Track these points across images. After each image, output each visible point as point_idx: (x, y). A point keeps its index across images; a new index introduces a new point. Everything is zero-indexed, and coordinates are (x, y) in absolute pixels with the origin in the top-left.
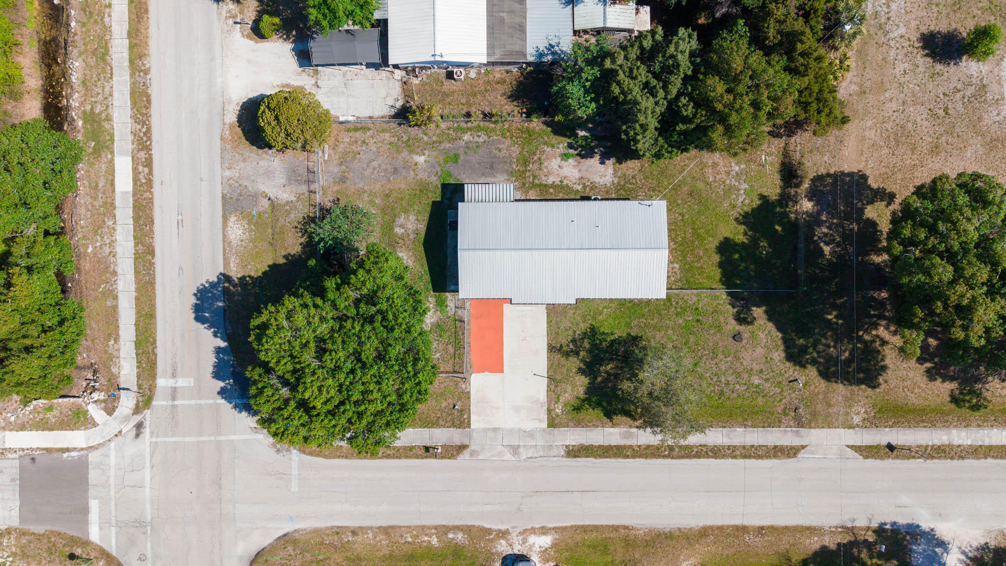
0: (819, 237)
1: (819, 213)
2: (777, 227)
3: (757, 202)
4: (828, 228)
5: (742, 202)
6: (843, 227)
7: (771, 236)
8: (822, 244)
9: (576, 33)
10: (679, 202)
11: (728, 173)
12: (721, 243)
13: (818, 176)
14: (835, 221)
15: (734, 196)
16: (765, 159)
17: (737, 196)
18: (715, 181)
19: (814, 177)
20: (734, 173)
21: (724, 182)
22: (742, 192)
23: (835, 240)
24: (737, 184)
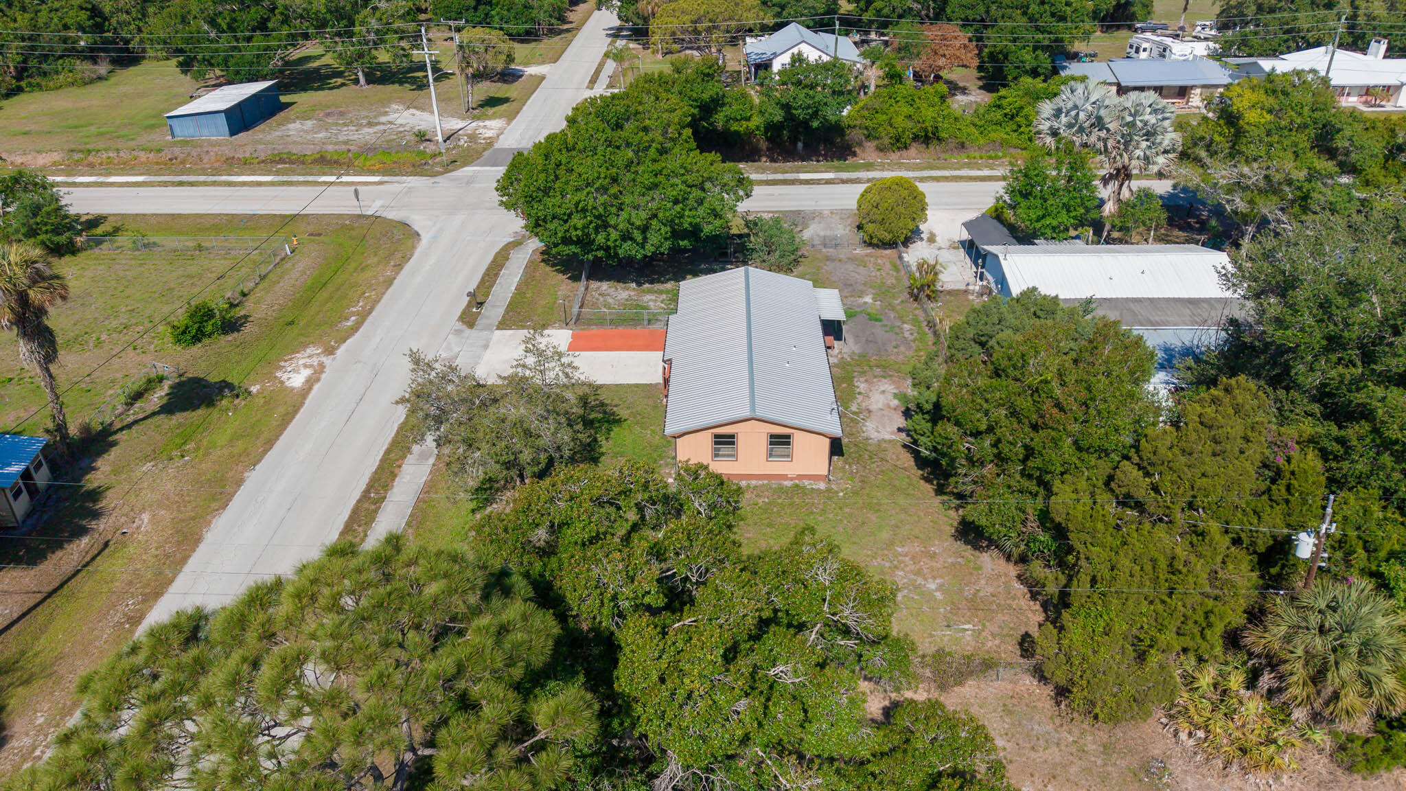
10: (847, 510)
11: (920, 574)
16: (965, 630)
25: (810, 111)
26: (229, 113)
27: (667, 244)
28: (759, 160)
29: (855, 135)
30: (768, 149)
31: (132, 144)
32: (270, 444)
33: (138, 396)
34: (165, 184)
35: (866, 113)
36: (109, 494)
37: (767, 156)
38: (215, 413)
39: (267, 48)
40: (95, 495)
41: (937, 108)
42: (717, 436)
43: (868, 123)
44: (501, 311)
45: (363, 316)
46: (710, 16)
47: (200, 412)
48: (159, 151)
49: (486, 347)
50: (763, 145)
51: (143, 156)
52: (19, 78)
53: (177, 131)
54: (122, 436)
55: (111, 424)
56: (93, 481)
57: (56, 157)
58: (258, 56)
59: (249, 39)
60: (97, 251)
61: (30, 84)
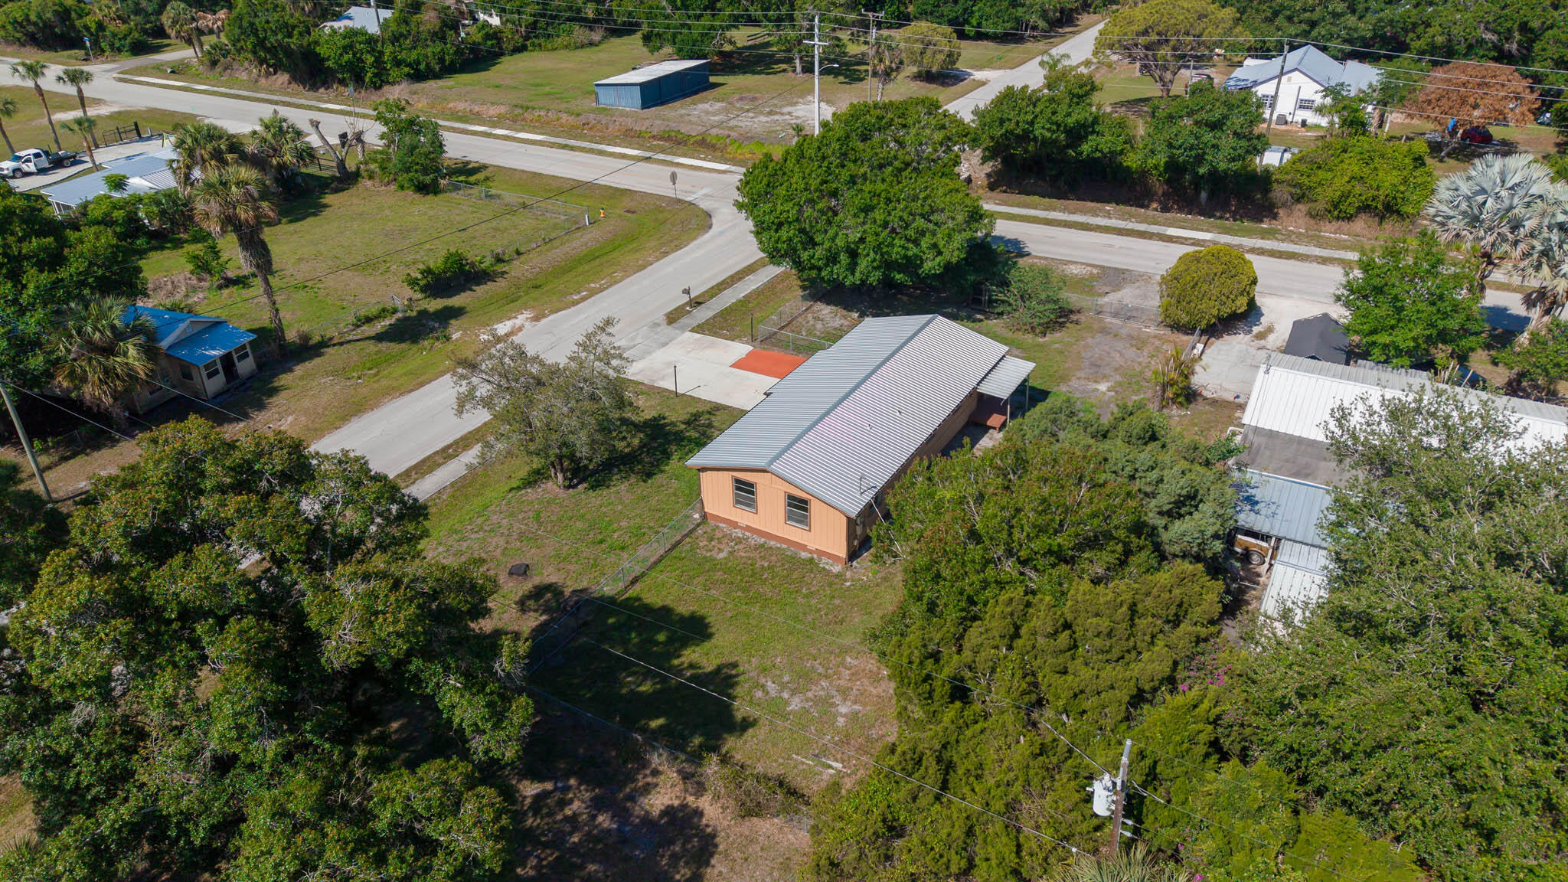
0: (568, 788)
1: (621, 813)
2: (661, 721)
3: (742, 709)
4: (575, 816)
5: (763, 686)
6: (545, 845)
7: (651, 705)
8: (549, 786)
9: (1279, 540)
10: (837, 602)
11: (844, 693)
12: (707, 626)
13: (712, 855)
14: (575, 839)
15: (786, 678)
16: (831, 767)
17: (783, 686)
18: (843, 664)
19: (716, 846)
20: (838, 699)
21: (827, 677)
22: (786, 695)
23: (535, 815)
24: (810, 694)
25: (1193, 153)
26: (645, 87)
27: (878, 274)
28: (1147, 207)
29: (1280, 193)
30: (1164, 194)
31: (563, 106)
32: (422, 385)
33: (368, 320)
34: (552, 145)
35: (1303, 167)
36: (283, 394)
37: (1160, 202)
38: (415, 348)
39: (712, 28)
40: (274, 391)
41: (1405, 173)
42: (738, 481)
43: (1304, 180)
44: (711, 314)
45: (593, 293)
46: (1161, 28)
47: (403, 345)
48: (578, 115)
49: (665, 344)
50: (1159, 187)
51: (564, 117)
52: (527, 38)
53: (602, 99)
54: (331, 350)
55: (331, 339)
56: (284, 379)
57: (502, 110)
58: (702, 35)
59: (698, 17)
60: (454, 195)
61: (533, 44)
